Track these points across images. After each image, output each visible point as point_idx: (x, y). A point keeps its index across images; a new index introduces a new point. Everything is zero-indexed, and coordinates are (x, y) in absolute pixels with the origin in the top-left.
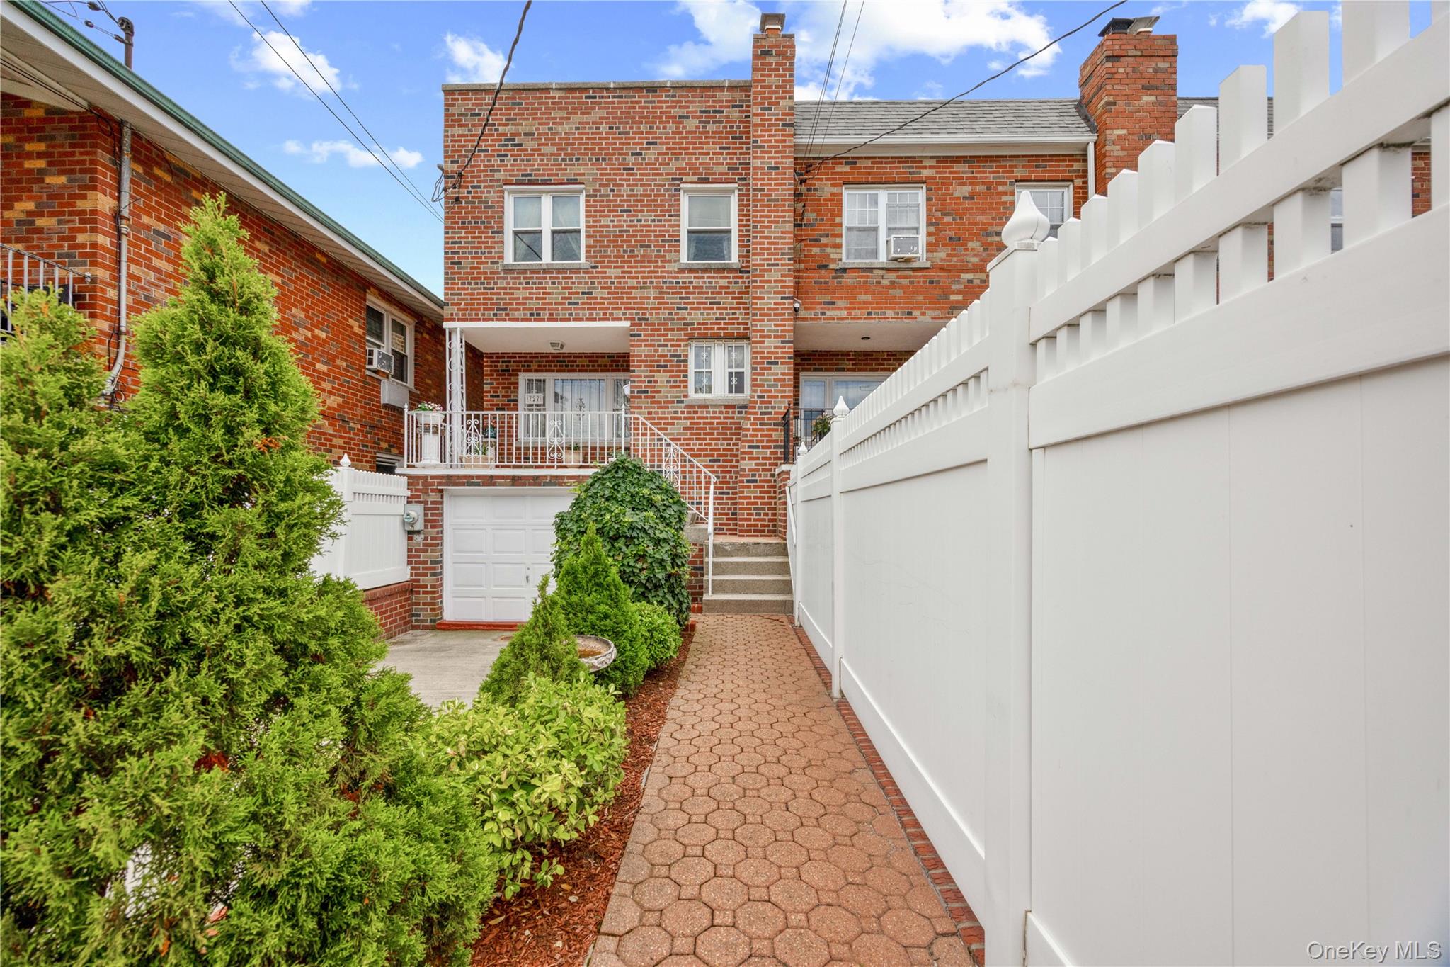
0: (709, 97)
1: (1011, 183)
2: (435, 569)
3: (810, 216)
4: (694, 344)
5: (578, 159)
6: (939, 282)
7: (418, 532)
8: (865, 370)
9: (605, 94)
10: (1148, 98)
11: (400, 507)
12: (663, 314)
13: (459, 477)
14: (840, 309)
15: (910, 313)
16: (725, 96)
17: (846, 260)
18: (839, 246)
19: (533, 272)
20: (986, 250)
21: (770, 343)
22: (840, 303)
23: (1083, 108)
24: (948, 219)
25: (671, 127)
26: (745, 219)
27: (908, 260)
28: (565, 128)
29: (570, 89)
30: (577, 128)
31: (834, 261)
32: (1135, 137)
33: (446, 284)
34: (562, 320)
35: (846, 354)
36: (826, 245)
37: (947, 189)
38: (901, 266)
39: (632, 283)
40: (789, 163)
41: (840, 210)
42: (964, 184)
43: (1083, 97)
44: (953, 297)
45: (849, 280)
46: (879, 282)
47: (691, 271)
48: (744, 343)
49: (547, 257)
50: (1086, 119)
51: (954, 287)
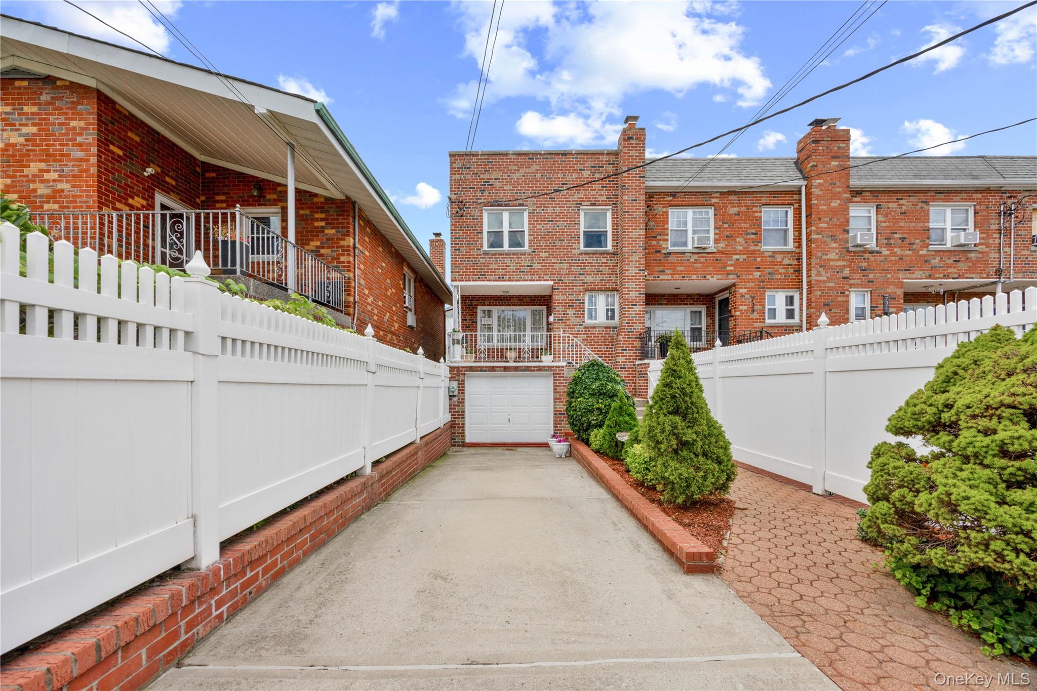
0: (596, 158)
1: (760, 206)
2: (462, 415)
3: (652, 224)
4: (588, 294)
5: (524, 193)
6: (721, 260)
7: (455, 396)
8: (674, 304)
9: (539, 157)
10: (834, 163)
11: (447, 383)
12: (571, 278)
13: (476, 367)
14: (667, 274)
15: (705, 277)
16: (605, 158)
17: (671, 249)
18: (667, 240)
19: (500, 254)
20: (746, 242)
21: (633, 295)
22: (667, 271)
23: (799, 164)
24: (726, 226)
25: (575, 175)
26: (615, 225)
27: (705, 248)
28: (517, 175)
29: (520, 154)
30: (524, 176)
31: (664, 248)
32: (828, 184)
33: (452, 261)
34: (516, 281)
35: (663, 296)
36: (660, 240)
37: (725, 209)
38: (700, 251)
39: (554, 260)
40: (643, 197)
41: (668, 221)
42: (735, 207)
43: (798, 159)
44: (729, 268)
45: (672, 259)
46: (688, 260)
47: (586, 254)
48: (615, 293)
49: (506, 247)
50: (801, 171)
51: (729, 263)
